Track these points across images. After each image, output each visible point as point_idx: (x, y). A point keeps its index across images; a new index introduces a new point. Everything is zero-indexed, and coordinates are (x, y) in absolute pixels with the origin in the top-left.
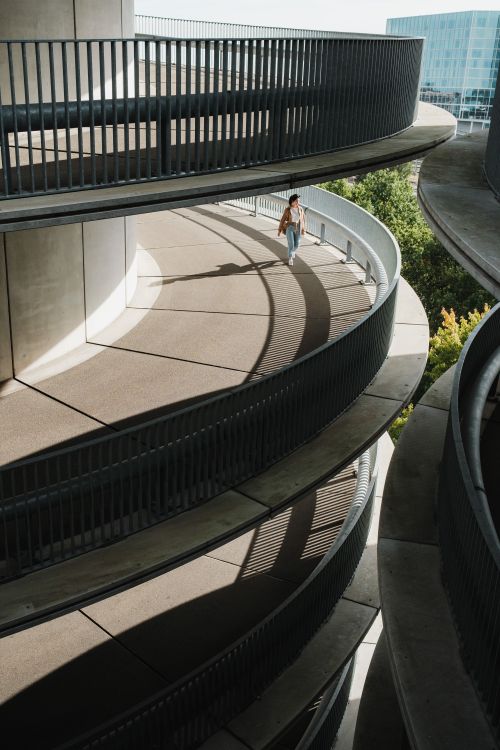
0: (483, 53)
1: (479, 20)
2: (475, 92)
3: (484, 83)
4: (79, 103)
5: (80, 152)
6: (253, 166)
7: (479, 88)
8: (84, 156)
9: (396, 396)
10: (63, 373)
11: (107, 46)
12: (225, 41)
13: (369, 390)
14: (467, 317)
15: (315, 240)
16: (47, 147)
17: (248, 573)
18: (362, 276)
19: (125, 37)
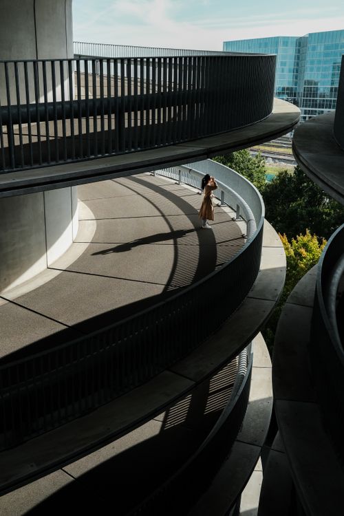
0: (287, 64)
1: (284, 42)
2: (283, 89)
3: (289, 82)
4: (37, 104)
5: (47, 136)
6: (179, 143)
7: (286, 86)
8: (50, 138)
9: (270, 298)
10: (34, 290)
11: (57, 64)
12: (142, 59)
13: (250, 294)
14: (296, 239)
15: (197, 191)
16: (23, 133)
17: (168, 426)
18: (233, 215)
19: (69, 58)
